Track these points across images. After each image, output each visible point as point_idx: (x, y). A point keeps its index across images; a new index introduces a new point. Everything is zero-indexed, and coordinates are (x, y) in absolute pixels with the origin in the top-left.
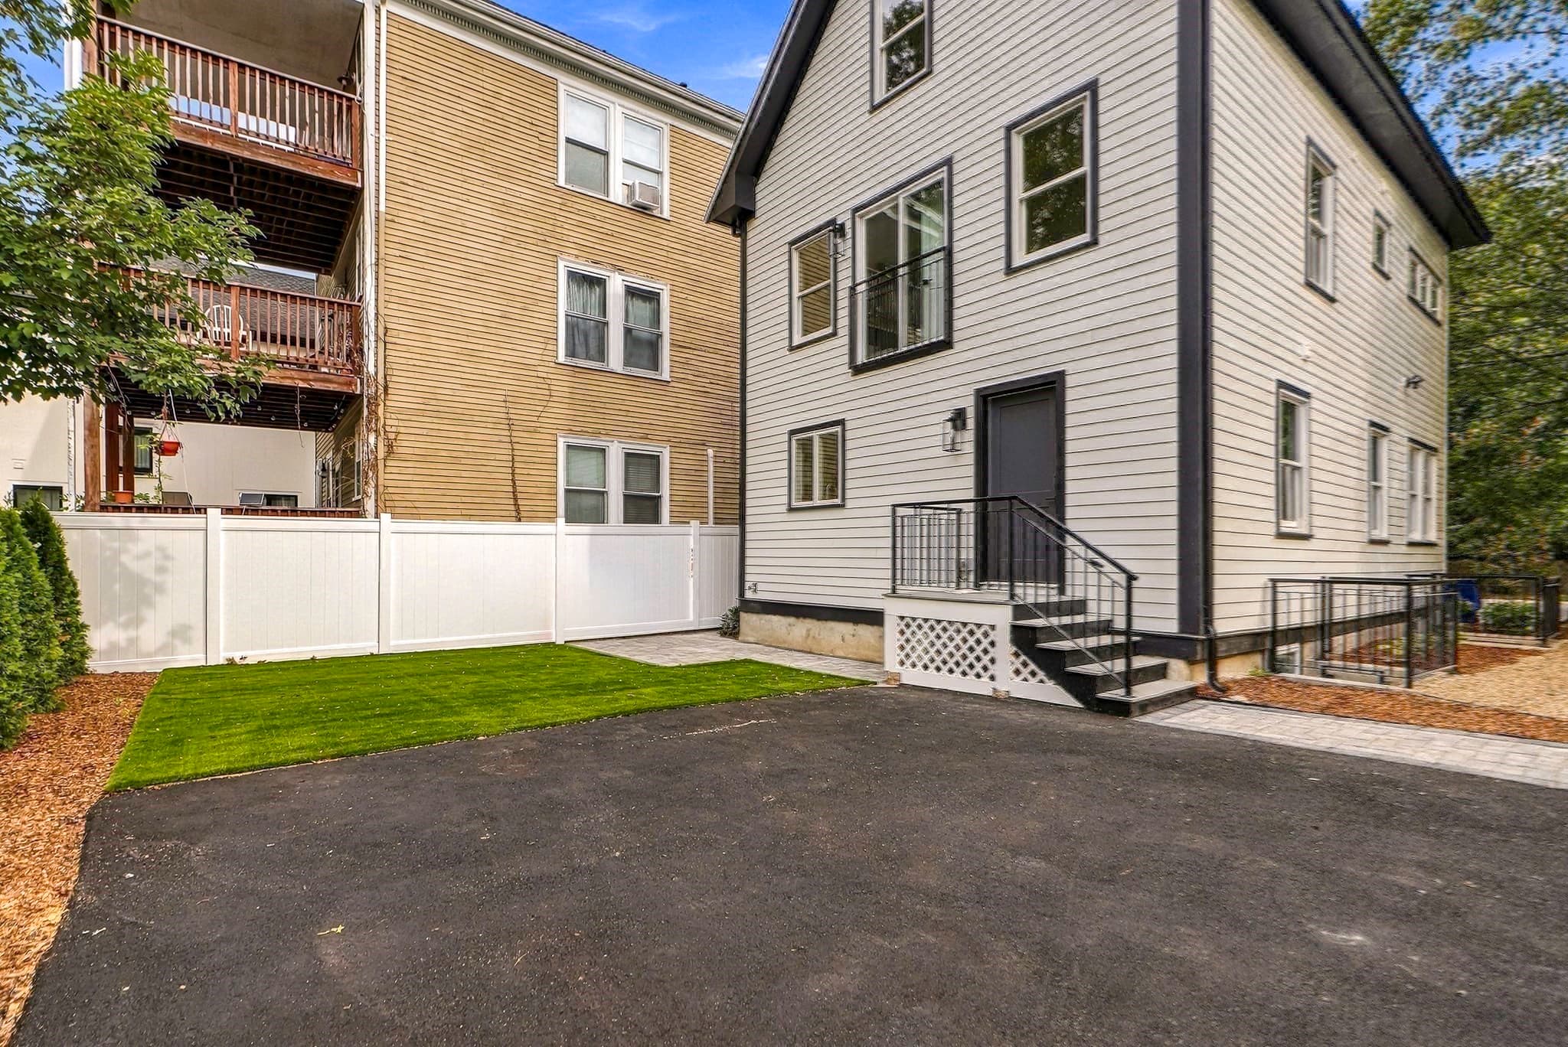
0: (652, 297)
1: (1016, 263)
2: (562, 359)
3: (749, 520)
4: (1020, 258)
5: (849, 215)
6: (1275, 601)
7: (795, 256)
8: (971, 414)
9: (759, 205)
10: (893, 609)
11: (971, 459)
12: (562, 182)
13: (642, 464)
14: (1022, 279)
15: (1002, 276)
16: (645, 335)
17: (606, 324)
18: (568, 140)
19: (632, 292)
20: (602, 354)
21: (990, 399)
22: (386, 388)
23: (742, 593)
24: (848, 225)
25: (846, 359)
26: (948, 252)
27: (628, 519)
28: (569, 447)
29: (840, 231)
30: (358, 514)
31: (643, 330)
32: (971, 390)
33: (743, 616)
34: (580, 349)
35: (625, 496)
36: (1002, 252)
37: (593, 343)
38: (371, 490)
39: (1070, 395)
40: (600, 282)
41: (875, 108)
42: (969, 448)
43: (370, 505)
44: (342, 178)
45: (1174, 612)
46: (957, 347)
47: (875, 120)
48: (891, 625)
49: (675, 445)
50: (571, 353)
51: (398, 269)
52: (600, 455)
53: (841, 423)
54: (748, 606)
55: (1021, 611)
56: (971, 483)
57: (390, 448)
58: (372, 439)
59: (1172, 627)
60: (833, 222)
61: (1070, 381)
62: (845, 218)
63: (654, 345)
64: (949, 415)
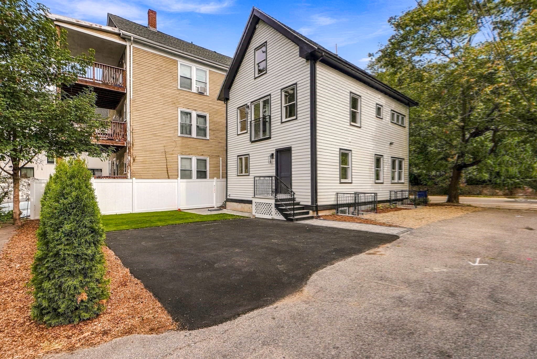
0: (204, 117)
1: (283, 121)
2: (179, 135)
3: (228, 178)
4: (284, 120)
5: (250, 103)
6: (337, 198)
7: (239, 111)
8: (274, 155)
9: (230, 97)
10: (254, 200)
11: (274, 165)
12: (179, 88)
13: (202, 162)
14: (284, 125)
15: (280, 124)
16: (202, 128)
17: (191, 125)
18: (181, 76)
19: (199, 116)
20: (190, 133)
21: (279, 151)
22: (133, 144)
23: (227, 196)
24: (250, 106)
25: (249, 139)
26: (270, 117)
27: (198, 177)
28: (182, 158)
29: (248, 107)
30: (126, 178)
31: (201, 126)
32: (274, 149)
33: (227, 203)
34: (184, 131)
35: (197, 171)
36: (280, 118)
37: (188, 130)
38: (129, 171)
39: (293, 152)
40: (190, 114)
41: (255, 78)
42: (274, 162)
43: (129, 175)
44: (120, 90)
45: (310, 200)
46: (272, 139)
47: (255, 81)
48: (254, 204)
49: (211, 157)
50: (182, 133)
51: (136, 113)
52: (190, 160)
53: (248, 155)
54: (228, 200)
55: (276, 201)
56: (274, 171)
57: (134, 160)
58: (129, 158)
59: (310, 204)
60: (246, 104)
61: (293, 149)
62: (249, 104)
63: (205, 130)
64: (269, 155)
